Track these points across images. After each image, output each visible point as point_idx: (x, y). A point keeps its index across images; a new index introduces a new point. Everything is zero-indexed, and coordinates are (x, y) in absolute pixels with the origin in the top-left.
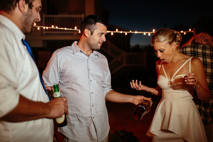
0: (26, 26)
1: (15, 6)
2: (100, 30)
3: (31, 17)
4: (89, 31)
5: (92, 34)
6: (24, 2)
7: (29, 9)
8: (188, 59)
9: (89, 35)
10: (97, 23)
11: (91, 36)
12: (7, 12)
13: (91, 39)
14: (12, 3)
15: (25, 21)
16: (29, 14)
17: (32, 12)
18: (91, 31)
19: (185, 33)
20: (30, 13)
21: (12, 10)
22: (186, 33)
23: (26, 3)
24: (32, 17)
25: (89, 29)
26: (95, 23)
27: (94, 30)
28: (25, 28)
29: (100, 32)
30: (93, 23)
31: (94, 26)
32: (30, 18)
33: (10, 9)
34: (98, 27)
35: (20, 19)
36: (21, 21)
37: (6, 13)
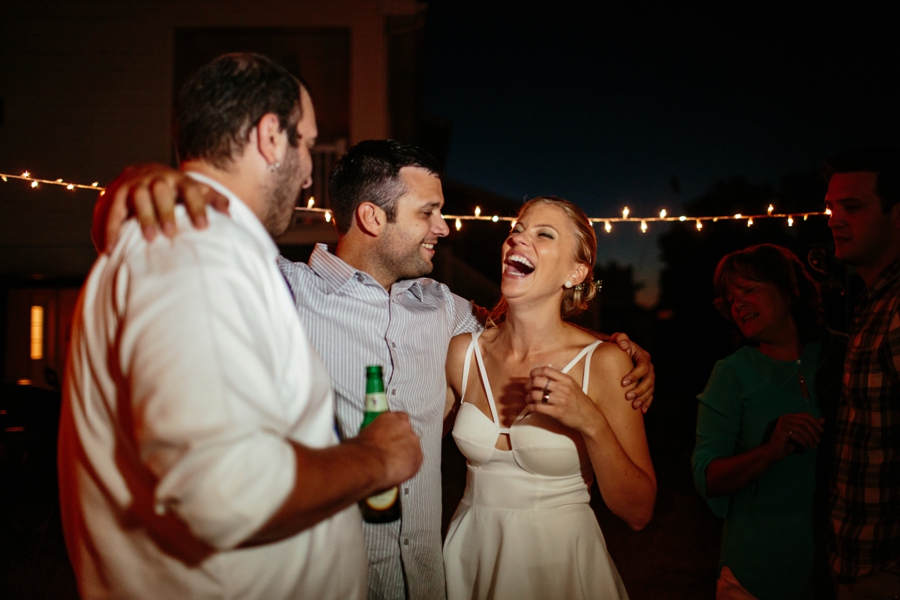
0: (277, 211)
1: (244, 143)
2: (421, 197)
3: (295, 176)
4: (377, 209)
5: (391, 216)
6: (275, 126)
7: (291, 150)
8: (583, 346)
9: (378, 224)
10: (405, 171)
11: (390, 225)
12: (219, 163)
13: (390, 238)
14: (234, 131)
15: (277, 190)
16: (290, 166)
18: (384, 206)
19: (750, 223)
20: (293, 162)
21: (235, 156)
22: (754, 220)
25: (374, 201)
26: (394, 173)
27: (395, 203)
28: (274, 216)
29: (423, 203)
30: (388, 175)
31: (393, 184)
33: (227, 154)
34: (412, 185)
37: (217, 166)
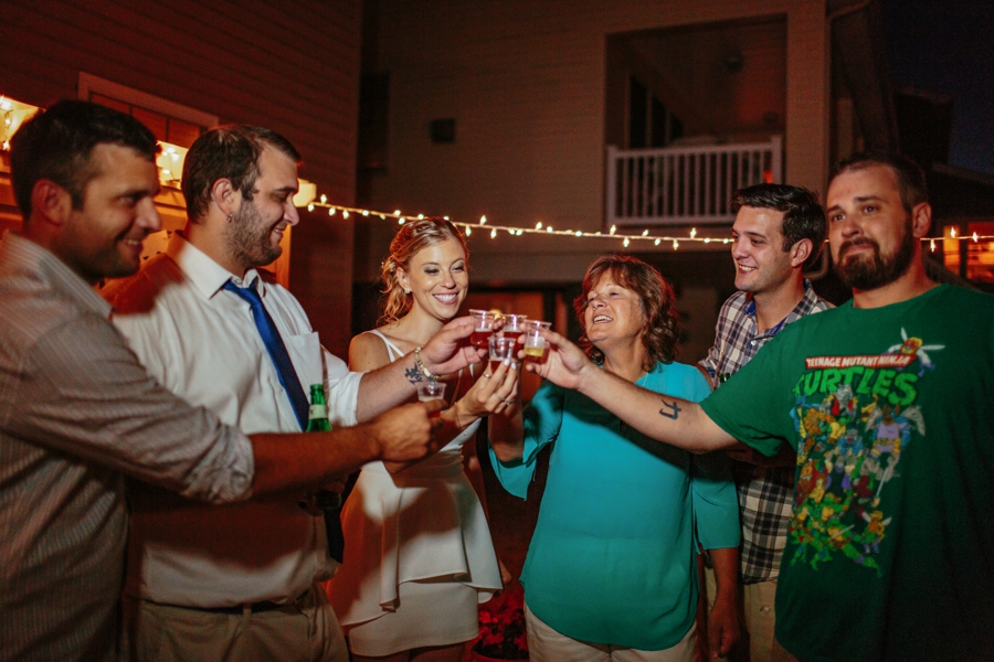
0: (242, 249)
1: (207, 201)
3: (253, 223)
6: (229, 187)
7: (245, 203)
14: (200, 193)
15: (237, 235)
16: (246, 215)
17: (254, 208)
20: (248, 212)
21: (203, 212)
23: (235, 188)
24: (257, 221)
28: (242, 253)
32: (249, 226)
33: (198, 211)
35: (223, 234)
36: (226, 237)
